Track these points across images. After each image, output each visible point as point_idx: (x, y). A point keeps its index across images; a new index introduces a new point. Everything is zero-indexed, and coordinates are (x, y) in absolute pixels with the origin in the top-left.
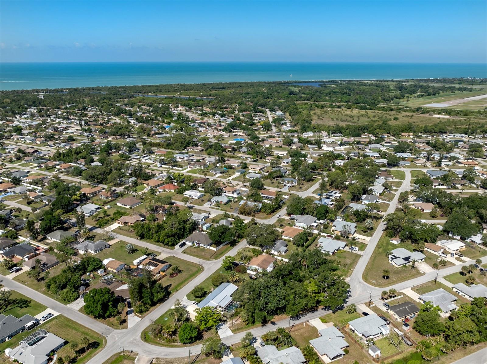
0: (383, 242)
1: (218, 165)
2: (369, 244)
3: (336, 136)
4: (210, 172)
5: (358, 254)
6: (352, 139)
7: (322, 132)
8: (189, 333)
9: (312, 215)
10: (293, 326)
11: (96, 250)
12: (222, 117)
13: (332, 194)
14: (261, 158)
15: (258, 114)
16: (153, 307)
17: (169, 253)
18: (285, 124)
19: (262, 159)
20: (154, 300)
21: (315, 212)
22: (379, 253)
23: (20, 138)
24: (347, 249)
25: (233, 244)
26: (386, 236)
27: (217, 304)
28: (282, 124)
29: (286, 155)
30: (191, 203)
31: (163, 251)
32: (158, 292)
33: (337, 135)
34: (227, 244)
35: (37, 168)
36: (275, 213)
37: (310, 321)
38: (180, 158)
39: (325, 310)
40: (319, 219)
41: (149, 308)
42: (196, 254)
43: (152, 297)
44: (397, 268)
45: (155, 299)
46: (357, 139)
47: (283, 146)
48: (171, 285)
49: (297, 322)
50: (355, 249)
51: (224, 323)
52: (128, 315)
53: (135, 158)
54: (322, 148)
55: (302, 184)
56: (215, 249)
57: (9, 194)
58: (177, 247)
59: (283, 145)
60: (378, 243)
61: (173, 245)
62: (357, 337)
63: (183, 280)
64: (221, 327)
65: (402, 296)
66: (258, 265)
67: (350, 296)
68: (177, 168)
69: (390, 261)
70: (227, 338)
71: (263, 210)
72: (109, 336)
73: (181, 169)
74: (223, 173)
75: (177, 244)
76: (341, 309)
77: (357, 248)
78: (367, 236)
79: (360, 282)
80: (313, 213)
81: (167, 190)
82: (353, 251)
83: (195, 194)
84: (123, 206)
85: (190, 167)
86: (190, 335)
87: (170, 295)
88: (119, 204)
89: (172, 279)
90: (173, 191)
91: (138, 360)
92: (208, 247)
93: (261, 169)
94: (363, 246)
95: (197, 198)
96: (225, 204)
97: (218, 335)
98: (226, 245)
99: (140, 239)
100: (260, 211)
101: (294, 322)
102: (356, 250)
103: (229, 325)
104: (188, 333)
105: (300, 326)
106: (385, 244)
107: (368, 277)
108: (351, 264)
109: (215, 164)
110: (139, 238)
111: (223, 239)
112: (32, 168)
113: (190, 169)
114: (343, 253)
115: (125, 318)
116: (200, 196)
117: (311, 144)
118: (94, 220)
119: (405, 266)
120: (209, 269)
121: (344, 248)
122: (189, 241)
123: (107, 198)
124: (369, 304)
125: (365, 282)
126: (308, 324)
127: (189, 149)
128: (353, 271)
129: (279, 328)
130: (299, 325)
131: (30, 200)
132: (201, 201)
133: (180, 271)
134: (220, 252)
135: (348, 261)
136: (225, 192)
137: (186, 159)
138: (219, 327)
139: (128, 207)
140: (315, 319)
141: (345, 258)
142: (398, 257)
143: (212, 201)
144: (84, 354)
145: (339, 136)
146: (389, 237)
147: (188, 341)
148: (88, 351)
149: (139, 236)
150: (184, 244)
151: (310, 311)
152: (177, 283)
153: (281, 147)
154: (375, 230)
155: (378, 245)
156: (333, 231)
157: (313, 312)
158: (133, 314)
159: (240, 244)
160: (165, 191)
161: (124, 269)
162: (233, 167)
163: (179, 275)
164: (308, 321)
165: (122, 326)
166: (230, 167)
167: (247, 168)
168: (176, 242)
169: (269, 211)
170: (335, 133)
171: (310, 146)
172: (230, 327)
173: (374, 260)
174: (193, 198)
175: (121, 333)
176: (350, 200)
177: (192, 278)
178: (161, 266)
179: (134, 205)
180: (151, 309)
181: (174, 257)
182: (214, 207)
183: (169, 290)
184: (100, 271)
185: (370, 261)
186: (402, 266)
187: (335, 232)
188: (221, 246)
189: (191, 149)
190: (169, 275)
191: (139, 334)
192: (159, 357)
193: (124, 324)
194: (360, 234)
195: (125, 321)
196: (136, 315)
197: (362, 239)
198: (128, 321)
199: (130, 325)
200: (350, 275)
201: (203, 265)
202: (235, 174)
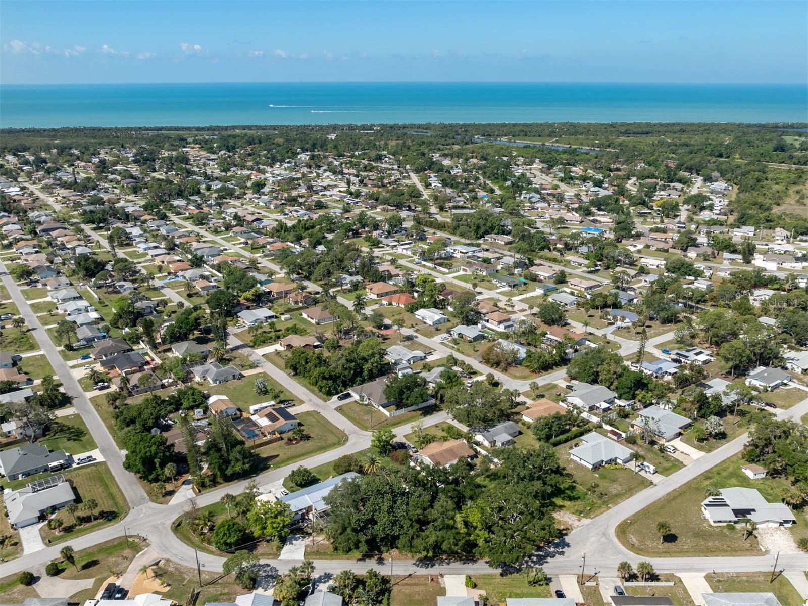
0: (725, 469)
1: (516, 271)
2: (690, 465)
4: (494, 281)
5: (647, 480)
10: (410, 575)
11: (217, 380)
13: (691, 353)
16: (227, 484)
17: (317, 405)
19: (608, 270)
21: (618, 383)
22: (696, 489)
23: (254, 198)
24: (632, 465)
25: (428, 411)
26: (743, 457)
27: (311, 504)
29: (662, 267)
30: (417, 331)
31: (310, 400)
34: (419, 410)
35: (242, 245)
36: (550, 371)
37: (445, 576)
38: (461, 252)
39: (490, 566)
40: (620, 398)
41: (221, 483)
42: (355, 416)
44: (709, 525)
48: (277, 456)
49: (421, 571)
50: (647, 469)
51: (304, 537)
52: (184, 486)
53: (388, 245)
54: (752, 262)
55: (650, 327)
56: (388, 414)
57: (177, 279)
58: (335, 398)
59: (673, 247)
60: (712, 468)
61: (330, 394)
63: (302, 451)
64: (294, 542)
65: (672, 584)
66: (432, 457)
67: (562, 553)
68: (442, 269)
69: (702, 509)
70: (288, 561)
71: (525, 363)
72: (135, 508)
73: (447, 271)
74: (514, 286)
75: (337, 393)
76: (522, 574)
77: (652, 468)
78: (700, 449)
79: (604, 534)
80: (612, 383)
81: (394, 303)
82: (643, 473)
83: (430, 316)
84: (309, 319)
85: (464, 270)
87: (264, 472)
88: (305, 316)
89: (287, 447)
90: (403, 306)
91: (143, 554)
92: (381, 408)
93: (590, 288)
94: (671, 467)
95: (432, 324)
96: (470, 342)
97: (280, 552)
98: (414, 411)
99: (294, 375)
100: (521, 364)
101: (415, 568)
102: (649, 471)
103: (308, 543)
105: (422, 579)
106: (725, 474)
107: (631, 529)
108: (617, 496)
109: (509, 270)
110: (293, 373)
112: (234, 244)
113: (464, 273)
114: (616, 472)
115: (176, 489)
116: (439, 320)
118: (252, 334)
119: (733, 528)
120: (355, 444)
121: (626, 462)
122: (356, 392)
123: (296, 303)
124: (587, 580)
125: (617, 536)
126: (440, 580)
127: (489, 237)
128: (610, 508)
130: (422, 576)
131: (194, 291)
132: (437, 328)
133: (308, 437)
134: (397, 420)
135: (615, 489)
136: (488, 321)
137: (470, 254)
138: (290, 541)
139: (314, 322)
140: (458, 576)
141: (613, 481)
142: (727, 505)
143: (452, 332)
144: (88, 525)
146: (747, 460)
147: (224, 547)
148: (96, 522)
149: (295, 369)
150: (348, 396)
151: (461, 560)
152: (289, 454)
153: (666, 251)
154: (728, 442)
155: (708, 471)
156: (633, 426)
157: (464, 563)
158: (191, 486)
160: (390, 304)
162: (541, 277)
163: (302, 443)
164: (442, 576)
165: (163, 499)
166: (535, 279)
167: (566, 282)
168: (335, 389)
169: (536, 366)
171: (726, 255)
172: (306, 547)
173: (675, 498)
174: (425, 323)
175: (154, 509)
176: (722, 372)
177: (318, 452)
178: (282, 422)
179: (324, 320)
180: (221, 486)
181: (318, 413)
182: (448, 343)
183: (270, 463)
184: (197, 411)
185: (663, 499)
186: (725, 524)
187: (635, 427)
188: (403, 411)
189: (491, 238)
190: (286, 440)
191: (175, 517)
192: (171, 559)
193: (168, 497)
194: (688, 442)
195: (171, 493)
196: (193, 488)
197: (682, 453)
198: (176, 495)
199: (175, 500)
200: (597, 516)
201: (350, 436)
202: (534, 291)
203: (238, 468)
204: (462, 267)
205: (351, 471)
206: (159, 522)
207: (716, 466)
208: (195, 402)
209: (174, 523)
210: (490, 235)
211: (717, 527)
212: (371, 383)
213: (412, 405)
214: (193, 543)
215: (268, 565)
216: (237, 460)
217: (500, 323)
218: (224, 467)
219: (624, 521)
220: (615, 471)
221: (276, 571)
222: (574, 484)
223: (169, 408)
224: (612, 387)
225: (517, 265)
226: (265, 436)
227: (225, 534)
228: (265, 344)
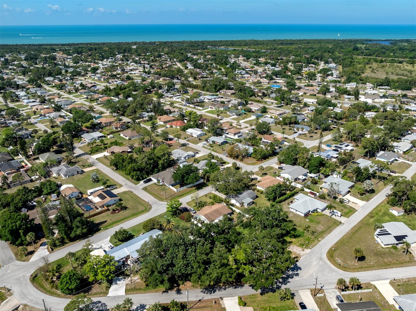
0: (380, 211)
1: (239, 107)
2: (359, 210)
3: (382, 89)
4: (228, 113)
5: (338, 221)
7: (367, 84)
9: (303, 167)
10: (200, 300)
11: (67, 175)
12: (272, 66)
13: (343, 146)
14: (287, 104)
15: (310, 65)
16: (72, 243)
17: (131, 187)
18: (332, 75)
19: (289, 105)
21: (308, 164)
22: (367, 224)
23: (92, 76)
24: (327, 212)
25: (200, 187)
26: (388, 203)
27: (130, 253)
28: (328, 75)
29: (315, 103)
30: (188, 141)
31: (126, 184)
33: (384, 87)
34: (194, 186)
38: (208, 99)
40: (310, 172)
41: (67, 243)
45: (72, 235)
46: (405, 92)
47: (317, 95)
48: (106, 221)
50: (336, 214)
51: (125, 278)
52: (41, 247)
53: (168, 97)
54: (360, 99)
55: (316, 133)
56: (175, 190)
58: (142, 182)
59: (318, 93)
60: (372, 211)
61: (138, 180)
63: (122, 217)
64: (118, 282)
65: (371, 290)
66: (206, 216)
67: (297, 275)
68: (199, 108)
69: (376, 237)
70: (114, 298)
71: (253, 155)
72: (5, 266)
73: (201, 108)
74: (240, 115)
75: (143, 179)
76: (274, 292)
77: (339, 213)
78: (363, 199)
79: (320, 258)
80: (305, 165)
81: (174, 126)
82: (334, 217)
83: (195, 132)
84: (124, 137)
85: (211, 108)
87: (97, 233)
88: (122, 135)
89: (112, 215)
90: (179, 128)
91: (7, 302)
92: (171, 187)
93: (281, 114)
94: (349, 212)
95: (196, 137)
96: (220, 145)
97: (108, 291)
98: (191, 187)
99: (116, 170)
100: (250, 156)
103: (128, 282)
105: (208, 303)
106: (380, 214)
107: (336, 253)
108: (322, 232)
109: (235, 106)
110: (115, 168)
113: (211, 109)
114: (318, 217)
115: (35, 250)
116: (200, 134)
117: (349, 94)
118: (90, 146)
119: (394, 247)
120: (156, 210)
121: (323, 211)
122: (154, 177)
124: (318, 292)
125: (328, 259)
127: (222, 91)
128: (320, 241)
131: (55, 124)
132: (200, 139)
133: (125, 208)
134: (181, 194)
135: (320, 228)
136: (228, 134)
137: (213, 100)
138: (115, 281)
139: (128, 138)
140: (232, 298)
141: (318, 223)
142: (388, 234)
143: (209, 141)
145: (386, 89)
146: (391, 205)
149: (116, 166)
150: (150, 180)
151: (233, 286)
152: (114, 220)
153: (315, 95)
154: (376, 194)
155: (371, 213)
156: (321, 188)
157: (235, 288)
158: (46, 246)
160: (172, 127)
161: (75, 198)
162: (254, 110)
163: (122, 212)
165: (25, 258)
166: (250, 111)
167: (267, 112)
168: (142, 176)
169: (259, 157)
170: (382, 85)
171: (346, 96)
172: (127, 285)
173: (356, 231)
174: (193, 136)
175: (18, 265)
176: (362, 155)
177: (133, 217)
178: (108, 199)
179: (133, 137)
180: (67, 245)
181: (132, 192)
182: (207, 147)
183: (101, 227)
184: (53, 195)
185: (350, 232)
186: (391, 246)
187: (323, 189)
188: (185, 188)
189: (223, 92)
190: (111, 211)
191: (33, 271)
192: (28, 304)
193: (30, 256)
194: (354, 196)
195: (32, 253)
196: (48, 248)
197: (353, 203)
198: (36, 254)
199: (34, 258)
200: (313, 247)
201: (152, 206)
202: (251, 117)
203: (79, 232)
204: (210, 106)
205: (154, 229)
206: (21, 276)
207: (374, 209)
208: (51, 189)
209: (32, 276)
210: (223, 90)
211: (386, 248)
212: (163, 172)
213: (190, 184)
214: (45, 289)
215: (99, 302)
216: (78, 227)
217: (235, 134)
218: (69, 232)
219: (331, 249)
220: (317, 216)
221: (106, 306)
222: (295, 227)
223: (34, 194)
224: (305, 167)
225: (240, 104)
226: (98, 209)
227: (67, 283)
228: (98, 152)
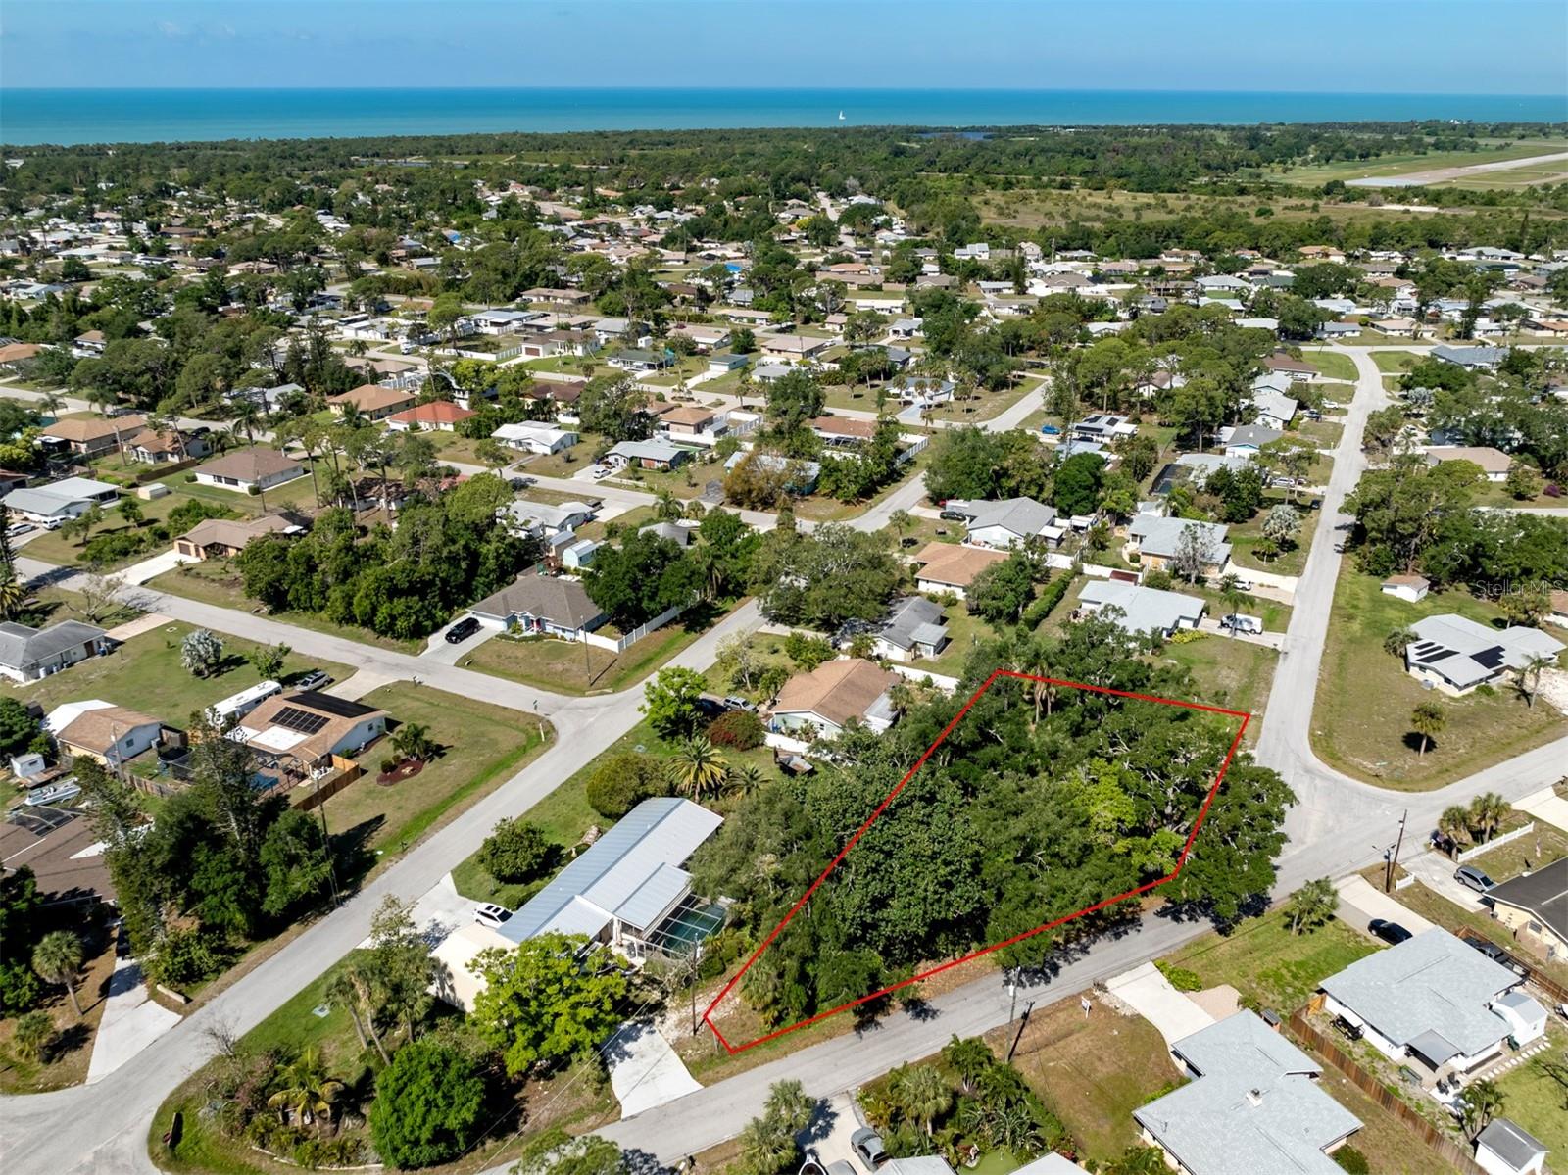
0: (1355, 596)
1: (642, 342)
2: (1297, 604)
3: (1072, 259)
4: (610, 364)
5: (1263, 648)
6: (1129, 265)
7: (1023, 245)
8: (430, 1104)
9: (1035, 498)
10: (1025, 1016)
11: (35, 667)
12: (660, 209)
13: (1102, 424)
14: (807, 321)
15: (790, 202)
16: (269, 944)
17: (397, 667)
18: (888, 225)
19: (812, 324)
20: (265, 907)
21: (1050, 485)
22: (1352, 642)
24: (1209, 625)
25: (699, 619)
26: (1361, 571)
27: (610, 916)
28: (877, 228)
29: (899, 311)
30: (522, 468)
31: (369, 660)
32: (292, 860)
33: (1075, 254)
34: (674, 621)
36: (877, 497)
37: (1110, 984)
38: (494, 324)
39: (1177, 919)
40: (1066, 514)
41: (243, 951)
42: (524, 670)
43: (253, 892)
44: (1452, 698)
45: (274, 902)
46: (1150, 264)
47: (886, 287)
48: (380, 819)
49: (1043, 995)
50: (1246, 627)
51: (650, 1022)
52: (111, 1001)
54: (1030, 291)
55: (977, 398)
56: (612, 646)
58: (437, 640)
59: (887, 281)
60: (1334, 601)
61: (418, 633)
62: (1379, 1065)
63: (446, 790)
64: (629, 1047)
65: (1529, 828)
66: (821, 708)
68: (479, 356)
69: (1414, 672)
70: (663, 1114)
71: (826, 486)
74: (661, 366)
75: (437, 628)
76: (1258, 913)
77: (1257, 623)
78: (1281, 572)
79: (1308, 771)
80: (1041, 488)
81: (424, 425)
82: (1240, 636)
83: (540, 437)
84: (223, 485)
85: (529, 351)
86: (435, 1118)
87: (369, 875)
88: (205, 480)
89: (391, 789)
90: (450, 428)
92: (582, 636)
93: (811, 352)
94: (1277, 615)
95: (547, 451)
96: (665, 471)
97: (611, 1095)
98: (665, 626)
99: (271, 613)
100: (812, 493)
101: (1028, 993)
102: (1253, 630)
103: (674, 1034)
104: (420, 1108)
105: (1062, 1016)
106: (1364, 604)
107: (1340, 745)
108: (1244, 690)
109: (625, 339)
111: (651, 598)
113: (535, 356)
114: (1198, 645)
115: (87, 1021)
116: (561, 442)
117: (989, 278)
118: (73, 539)
119: (1486, 690)
120: (582, 733)
121: (1196, 623)
122: (492, 611)
123: (160, 456)
124: (1386, 877)
125: (1333, 767)
126: (1105, 1000)
127: (534, 295)
128: (1260, 719)
129: (956, 1039)
130: (1055, 1008)
132: (565, 458)
133: (437, 751)
134: (639, 657)
135: (1229, 679)
136: (666, 428)
137: (516, 325)
138: (616, 1046)
139: (243, 488)
140: (1136, 973)
141: (1213, 663)
142: (1449, 653)
143: (611, 459)
145: (1083, 259)
146: (1373, 573)
147: (427, 1152)
149: (268, 598)
150: (471, 627)
151: (1103, 931)
152: (413, 806)
153: (879, 288)
154: (1308, 551)
155: (1335, 606)
156: (1135, 558)
157: (1118, 936)
158: (141, 990)
159: (729, 619)
160: (414, 428)
161: (154, 753)
162: (701, 346)
163: (428, 767)
164: (1101, 987)
165: (53, 1069)
166: (690, 349)
167: (755, 349)
168: (431, 617)
169: (853, 488)
170: (1066, 248)
171: (984, 285)
172: (678, 1046)
173: (1341, 666)
174: (530, 452)
175: (34, 1116)
176: (1173, 446)
177: (494, 780)
178: (339, 728)
179: (268, 479)
180: (250, 956)
181: (417, 685)
182: (618, 480)
183: (369, 846)
185: (1325, 675)
186: (1474, 688)
187: (1144, 560)
188: (643, 632)
189: (538, 296)
190: (376, 771)
191: (142, 1116)
193: (72, 1058)
194: (1249, 565)
195: (79, 1037)
196: (154, 995)
197: (1262, 585)
198: (101, 1038)
199: (105, 1057)
200: (1256, 740)
201: (552, 718)
202: (707, 369)
204: (522, 347)
205: (646, 796)
206: (87, 1159)
207: (1336, 594)
209: (151, 1138)
210: (534, 291)
211: (1466, 697)
212: (506, 590)
213: (665, 609)
217: (697, 428)
219: (1312, 735)
220: (1193, 644)
221: (650, 1157)
224: (1043, 495)
226: (303, 777)
228: (130, 558)
